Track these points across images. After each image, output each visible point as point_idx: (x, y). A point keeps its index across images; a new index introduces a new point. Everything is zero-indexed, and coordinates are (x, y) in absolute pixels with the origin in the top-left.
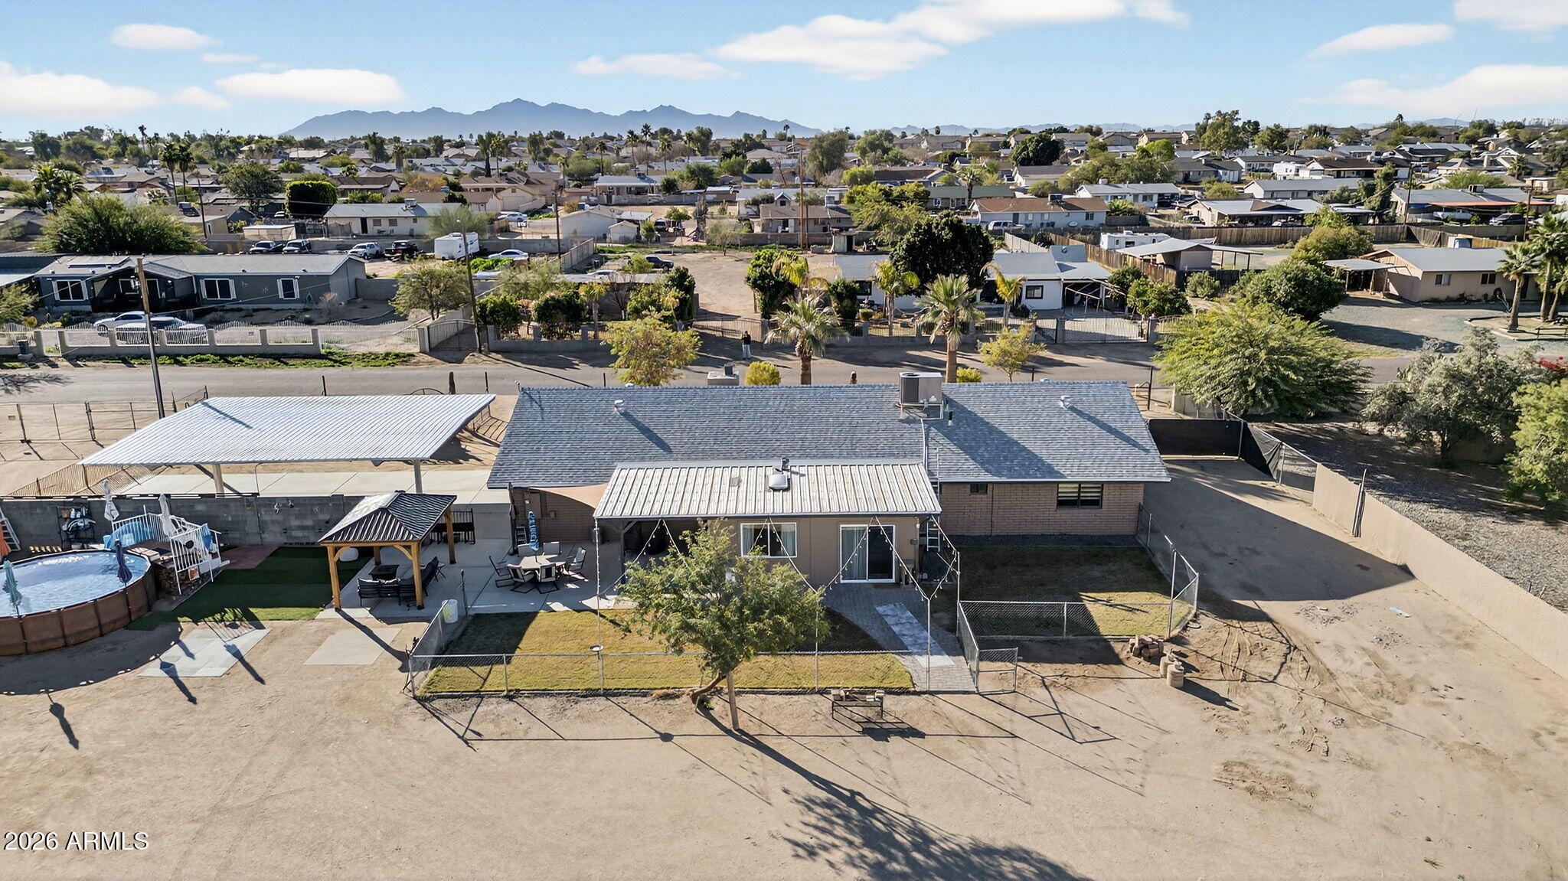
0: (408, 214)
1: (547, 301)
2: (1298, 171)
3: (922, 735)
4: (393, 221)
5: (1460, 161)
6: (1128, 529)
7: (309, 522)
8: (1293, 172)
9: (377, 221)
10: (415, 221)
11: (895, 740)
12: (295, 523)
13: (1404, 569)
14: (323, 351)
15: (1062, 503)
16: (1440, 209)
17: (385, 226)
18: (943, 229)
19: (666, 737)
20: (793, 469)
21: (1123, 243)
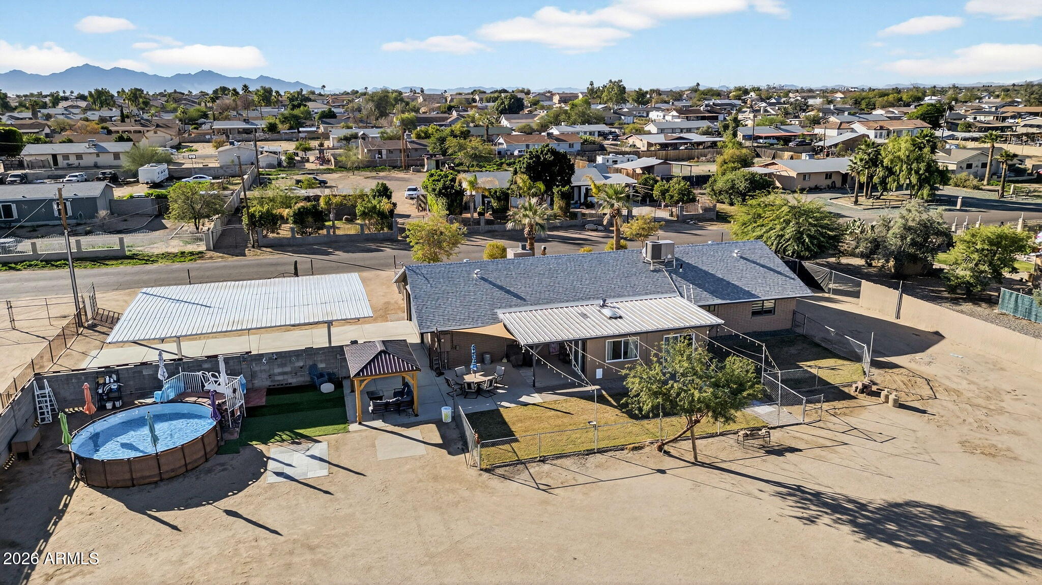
0: (92, 150)
1: (299, 209)
2: (664, 116)
3: (801, 450)
4: (79, 156)
5: (748, 110)
6: (788, 325)
7: (288, 369)
8: (662, 117)
9: (66, 157)
10: (98, 155)
11: (788, 455)
12: (277, 370)
13: (937, 333)
14: (128, 253)
15: (755, 313)
16: (761, 138)
17: (73, 160)
18: (546, 154)
19: (663, 472)
20: (610, 304)
21: (611, 161)
